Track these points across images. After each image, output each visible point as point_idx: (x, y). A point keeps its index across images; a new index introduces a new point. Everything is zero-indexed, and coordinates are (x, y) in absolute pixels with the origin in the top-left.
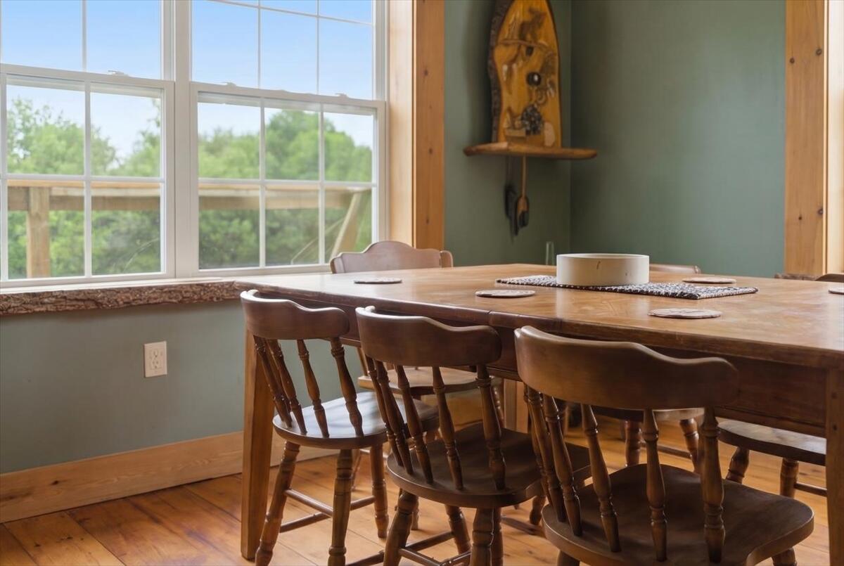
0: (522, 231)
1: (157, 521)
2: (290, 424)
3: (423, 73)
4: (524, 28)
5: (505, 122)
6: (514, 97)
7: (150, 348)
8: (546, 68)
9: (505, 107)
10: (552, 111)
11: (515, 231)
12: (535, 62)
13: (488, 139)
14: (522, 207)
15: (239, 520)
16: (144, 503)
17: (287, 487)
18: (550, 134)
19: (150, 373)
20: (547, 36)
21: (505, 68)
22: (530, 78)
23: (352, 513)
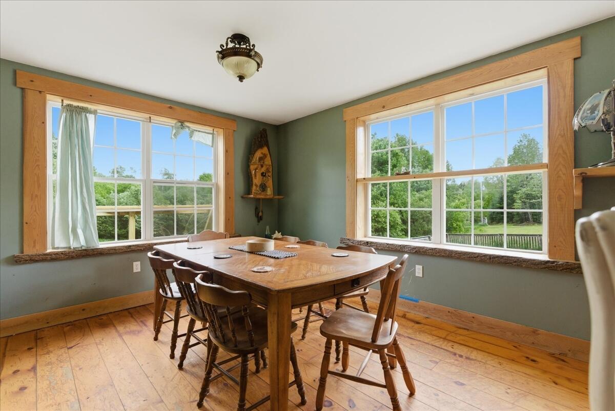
0: (261, 222)
1: (132, 317)
2: (167, 294)
3: (227, 174)
4: (261, 159)
5: (254, 187)
6: (257, 181)
7: (135, 263)
8: (268, 170)
9: (254, 184)
10: (270, 183)
11: (259, 221)
12: (263, 170)
13: (249, 194)
14: (260, 214)
15: (152, 313)
16: (131, 311)
17: (164, 310)
18: (269, 192)
19: (135, 271)
20: (268, 161)
21: (254, 171)
22: (262, 174)
23: (180, 320)
